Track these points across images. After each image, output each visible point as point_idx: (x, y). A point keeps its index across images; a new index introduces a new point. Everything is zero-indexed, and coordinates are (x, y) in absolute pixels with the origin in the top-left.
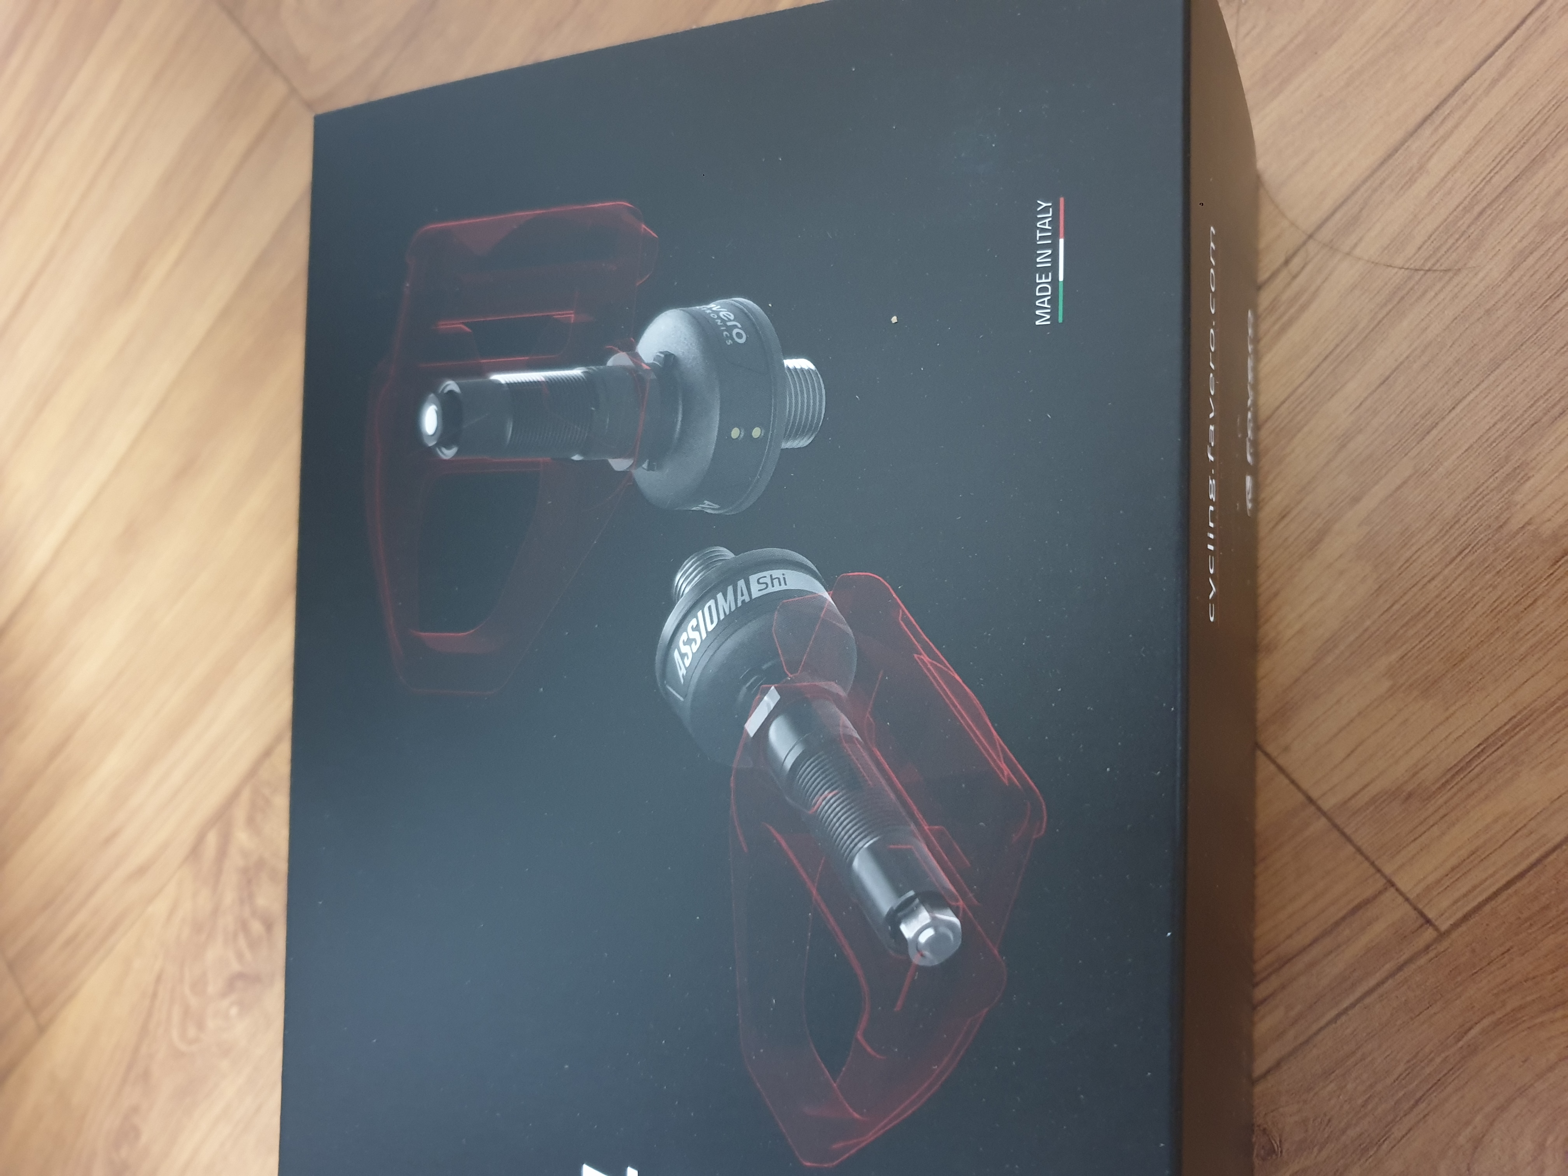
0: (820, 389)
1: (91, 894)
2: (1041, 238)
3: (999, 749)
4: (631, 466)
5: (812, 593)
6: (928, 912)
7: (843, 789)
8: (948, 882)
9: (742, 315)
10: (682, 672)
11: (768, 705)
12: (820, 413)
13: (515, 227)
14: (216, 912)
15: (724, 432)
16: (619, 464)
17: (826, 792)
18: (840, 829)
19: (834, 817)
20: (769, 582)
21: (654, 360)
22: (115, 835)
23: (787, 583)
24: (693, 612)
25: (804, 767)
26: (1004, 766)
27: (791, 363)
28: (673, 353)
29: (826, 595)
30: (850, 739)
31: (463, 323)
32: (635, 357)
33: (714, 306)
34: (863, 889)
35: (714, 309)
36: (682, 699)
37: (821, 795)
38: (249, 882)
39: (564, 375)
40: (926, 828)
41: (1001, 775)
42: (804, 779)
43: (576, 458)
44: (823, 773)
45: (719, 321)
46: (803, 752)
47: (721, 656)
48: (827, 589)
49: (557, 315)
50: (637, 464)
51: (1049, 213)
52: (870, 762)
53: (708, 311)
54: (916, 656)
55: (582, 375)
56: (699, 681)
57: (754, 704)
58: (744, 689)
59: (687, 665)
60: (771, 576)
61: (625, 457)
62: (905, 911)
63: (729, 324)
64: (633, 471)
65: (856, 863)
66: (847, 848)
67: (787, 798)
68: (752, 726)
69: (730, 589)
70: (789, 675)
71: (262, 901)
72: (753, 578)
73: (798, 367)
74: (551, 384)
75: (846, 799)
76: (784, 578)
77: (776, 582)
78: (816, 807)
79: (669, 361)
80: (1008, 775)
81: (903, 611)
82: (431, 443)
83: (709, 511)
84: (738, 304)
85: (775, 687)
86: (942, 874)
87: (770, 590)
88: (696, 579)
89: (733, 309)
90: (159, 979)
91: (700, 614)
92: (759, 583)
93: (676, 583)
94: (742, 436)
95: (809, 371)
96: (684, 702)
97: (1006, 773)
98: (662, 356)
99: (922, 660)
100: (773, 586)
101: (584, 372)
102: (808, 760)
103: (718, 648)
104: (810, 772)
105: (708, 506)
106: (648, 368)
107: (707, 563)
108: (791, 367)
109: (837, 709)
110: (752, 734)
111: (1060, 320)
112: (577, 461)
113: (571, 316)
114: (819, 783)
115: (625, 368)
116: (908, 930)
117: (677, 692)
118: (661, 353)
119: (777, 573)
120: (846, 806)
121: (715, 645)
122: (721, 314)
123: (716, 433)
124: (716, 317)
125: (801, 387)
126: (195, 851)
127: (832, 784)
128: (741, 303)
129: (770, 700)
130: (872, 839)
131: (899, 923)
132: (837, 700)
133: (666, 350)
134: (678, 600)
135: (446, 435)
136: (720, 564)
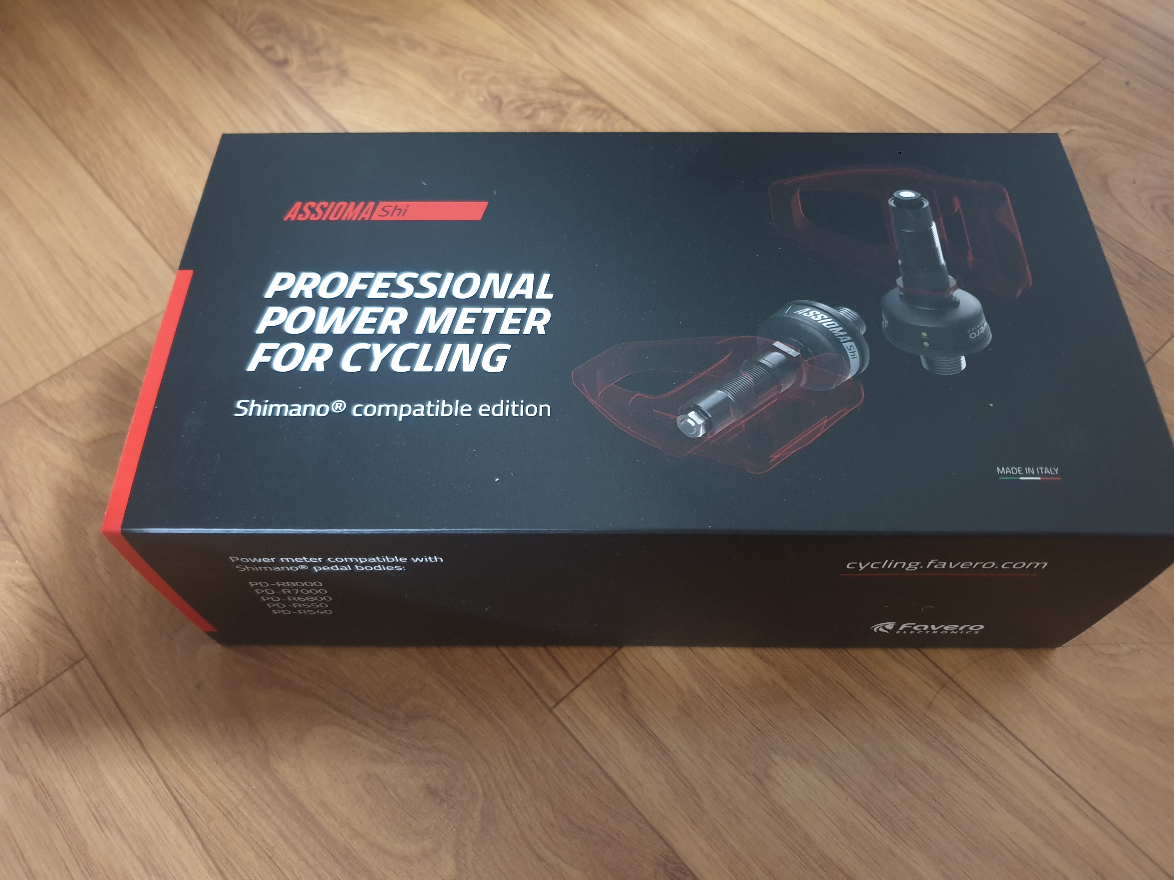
0: (952, 373)
1: (543, 24)
2: (1040, 470)
3: (787, 453)
4: (899, 286)
5: (850, 370)
6: (703, 423)
7: (755, 386)
8: (718, 432)
9: (984, 336)
10: (800, 312)
11: (790, 352)
12: (941, 373)
13: (1012, 232)
14: (535, 89)
15: (925, 329)
16: (900, 281)
17: (751, 378)
18: (735, 385)
19: (740, 382)
20: (853, 350)
21: (955, 297)
22: (577, 37)
23: (853, 359)
24: (831, 317)
25: (761, 368)
26: (779, 455)
27: (963, 358)
28: (960, 305)
29: (849, 377)
30: (780, 388)
31: (959, 208)
32: (955, 288)
33: (986, 324)
34: (709, 395)
35: (984, 324)
36: (786, 312)
37: (750, 376)
38: (554, 107)
39: (940, 256)
40: (742, 422)
41: (774, 454)
42: (756, 368)
43: (900, 262)
44: (760, 376)
45: (979, 326)
46: (770, 368)
47: (811, 330)
48: (852, 377)
49: (970, 252)
50: (901, 290)
51: (1053, 473)
52: (769, 398)
53: (983, 321)
54: (826, 417)
55: (942, 264)
56: (797, 320)
57: (789, 345)
58: (796, 341)
59: (804, 314)
60: (855, 352)
61: (904, 284)
62: (701, 413)
63: (978, 331)
64: (897, 288)
65: (719, 392)
66: (726, 388)
67: (745, 361)
68: (778, 344)
69: (845, 333)
70: (807, 361)
71: (543, 114)
72: (852, 343)
73: (962, 362)
74: (935, 250)
75: (750, 387)
76: (855, 358)
77: (852, 354)
78: (743, 374)
79: (956, 304)
80: (774, 458)
81: (847, 411)
82: (895, 195)
83: (883, 323)
84: (988, 335)
85: (799, 355)
86: (720, 430)
87: (848, 352)
88: (848, 318)
89: (986, 332)
90: (497, 60)
91: (830, 320)
92: (851, 346)
93: (845, 309)
94: (924, 337)
95: (961, 368)
96: (785, 313)
97: (775, 456)
98: (958, 301)
99: (824, 419)
100: (850, 353)
101: (943, 265)
102: (766, 370)
103: (814, 328)
104: (761, 371)
105: (885, 322)
106: (950, 294)
107: (856, 322)
108: (962, 359)
109: (793, 382)
110: (774, 344)
111: (1001, 478)
112: (898, 262)
113: (970, 258)
114: (755, 375)
115: (948, 283)
116: (692, 414)
117: (789, 310)
118: (959, 300)
119: (857, 354)
120: (747, 387)
121: (816, 327)
122: (982, 327)
123: (923, 325)
124: (981, 325)
125: (951, 364)
126: (569, 78)
127: (756, 381)
128: (989, 336)
129: (793, 352)
130: (733, 399)
131: (695, 411)
132: (798, 382)
133: (961, 302)
134: (836, 310)
135: (900, 202)
136: (857, 327)
